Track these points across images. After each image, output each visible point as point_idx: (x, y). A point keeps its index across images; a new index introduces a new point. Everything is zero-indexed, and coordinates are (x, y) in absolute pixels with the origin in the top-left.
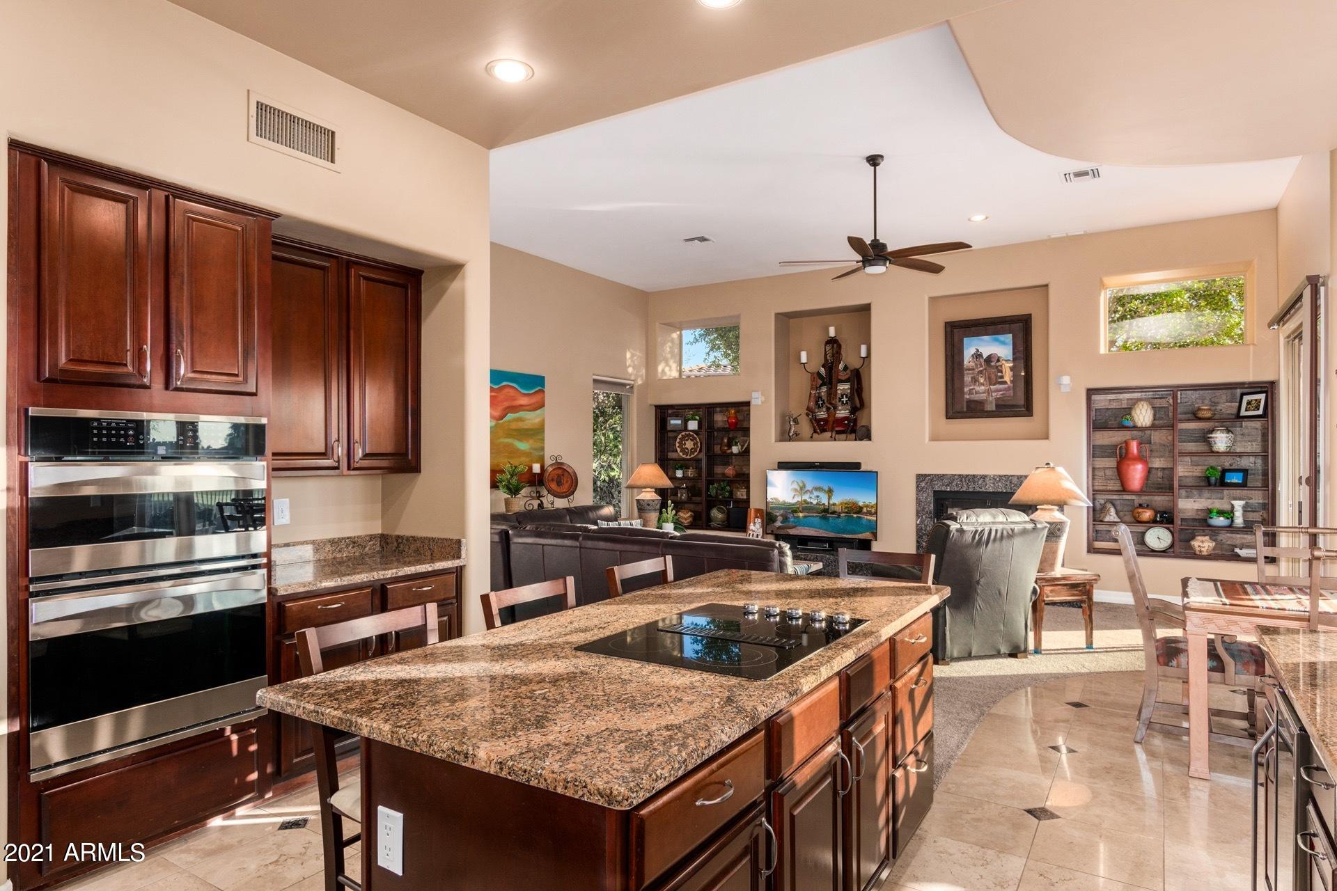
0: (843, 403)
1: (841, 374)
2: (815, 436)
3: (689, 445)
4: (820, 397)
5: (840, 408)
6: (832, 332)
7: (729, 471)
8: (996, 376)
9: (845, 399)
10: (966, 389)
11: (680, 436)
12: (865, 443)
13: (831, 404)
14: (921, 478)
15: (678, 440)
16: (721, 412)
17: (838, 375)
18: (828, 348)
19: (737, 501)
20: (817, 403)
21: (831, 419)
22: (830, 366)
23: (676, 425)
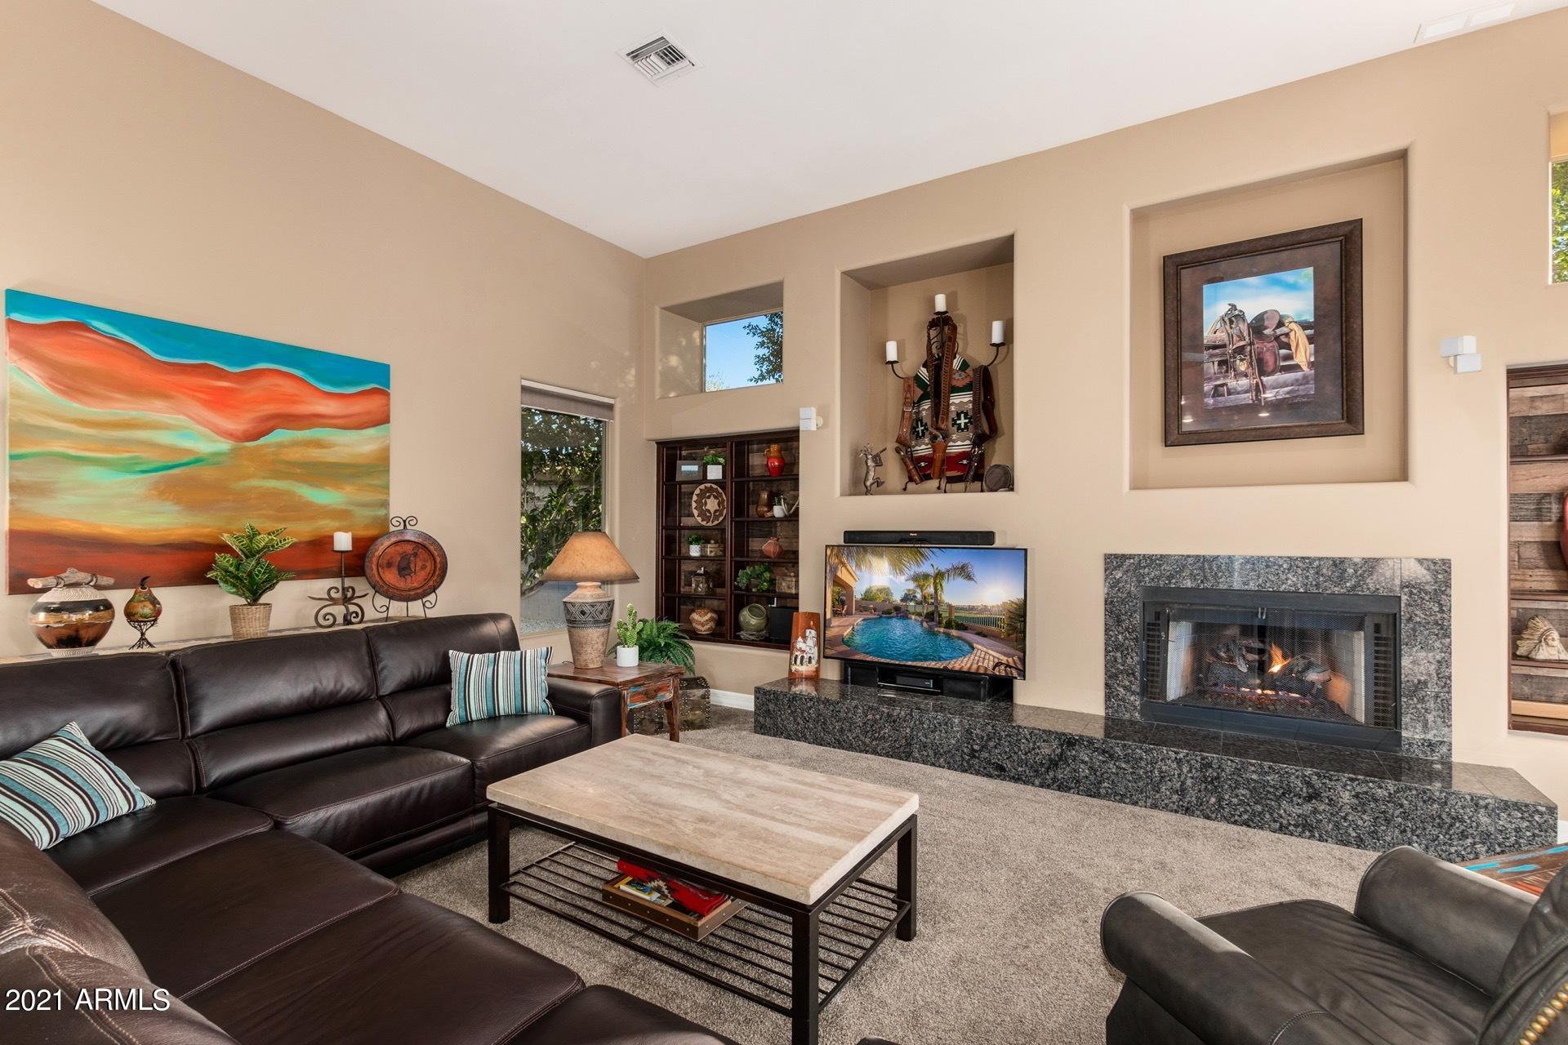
0: (959, 428)
1: (956, 376)
2: (911, 486)
3: (712, 504)
4: (919, 420)
5: (954, 437)
6: (941, 303)
7: (769, 546)
8: (1276, 356)
9: (963, 421)
10: (1208, 387)
11: (697, 491)
12: (1002, 495)
13: (938, 429)
14: (1113, 562)
15: (695, 498)
16: (759, 451)
17: (951, 378)
18: (933, 333)
19: (783, 596)
20: (914, 429)
21: (939, 456)
22: (936, 364)
23: (691, 473)
